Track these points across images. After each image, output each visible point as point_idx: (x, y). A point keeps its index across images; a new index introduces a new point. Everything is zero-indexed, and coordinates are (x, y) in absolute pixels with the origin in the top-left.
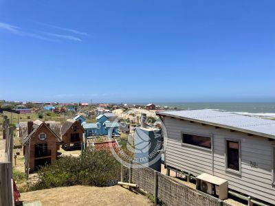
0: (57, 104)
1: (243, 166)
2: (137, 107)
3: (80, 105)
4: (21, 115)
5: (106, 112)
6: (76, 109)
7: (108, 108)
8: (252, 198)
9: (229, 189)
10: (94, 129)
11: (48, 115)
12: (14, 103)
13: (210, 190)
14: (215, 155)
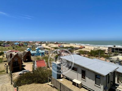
0: (20, 42)
1: (86, 78)
2: (51, 43)
3: (29, 42)
4: (6, 47)
5: (39, 45)
6: (27, 44)
7: (40, 43)
8: (89, 88)
9: (82, 85)
10: (35, 53)
11: (17, 47)
12: (2, 41)
13: (76, 85)
14: (78, 74)
